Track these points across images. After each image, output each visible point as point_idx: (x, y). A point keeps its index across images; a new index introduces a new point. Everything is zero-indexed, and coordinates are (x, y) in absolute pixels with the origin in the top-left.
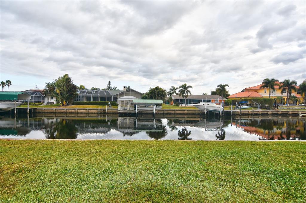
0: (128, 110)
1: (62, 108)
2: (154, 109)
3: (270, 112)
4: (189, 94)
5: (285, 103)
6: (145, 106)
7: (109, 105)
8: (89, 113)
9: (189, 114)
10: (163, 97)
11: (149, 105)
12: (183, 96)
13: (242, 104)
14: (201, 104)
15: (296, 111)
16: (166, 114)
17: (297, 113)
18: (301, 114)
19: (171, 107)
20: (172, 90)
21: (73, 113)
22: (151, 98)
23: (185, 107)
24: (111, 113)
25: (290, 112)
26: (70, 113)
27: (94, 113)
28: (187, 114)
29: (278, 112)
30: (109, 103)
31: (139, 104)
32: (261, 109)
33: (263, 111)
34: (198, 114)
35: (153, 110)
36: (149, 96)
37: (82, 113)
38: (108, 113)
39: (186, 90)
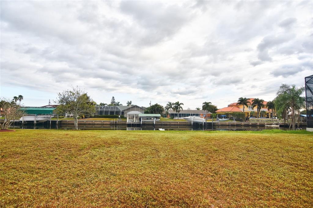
0: (134, 122)
1: (82, 120)
2: (155, 121)
3: (243, 123)
4: (181, 109)
5: (259, 117)
6: (148, 119)
7: (118, 118)
8: (103, 124)
9: (181, 125)
10: (161, 112)
11: (150, 118)
12: (177, 111)
13: (222, 118)
14: (189, 117)
15: (263, 122)
16: (163, 125)
17: (263, 124)
18: (267, 125)
19: (167, 120)
20: (169, 105)
21: (91, 124)
22: (152, 113)
23: (178, 120)
24: (120, 124)
25: (258, 124)
26: (88, 124)
27: (108, 124)
28: (179, 125)
29: (249, 124)
30: (119, 116)
31: (143, 117)
32: (235, 121)
33: (237, 122)
34: (188, 125)
35: (153, 122)
36: (150, 111)
37: (98, 124)
38: (118, 124)
39: (179, 107)
